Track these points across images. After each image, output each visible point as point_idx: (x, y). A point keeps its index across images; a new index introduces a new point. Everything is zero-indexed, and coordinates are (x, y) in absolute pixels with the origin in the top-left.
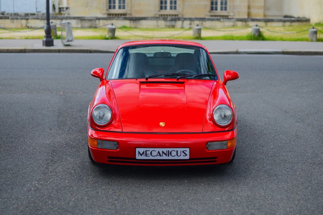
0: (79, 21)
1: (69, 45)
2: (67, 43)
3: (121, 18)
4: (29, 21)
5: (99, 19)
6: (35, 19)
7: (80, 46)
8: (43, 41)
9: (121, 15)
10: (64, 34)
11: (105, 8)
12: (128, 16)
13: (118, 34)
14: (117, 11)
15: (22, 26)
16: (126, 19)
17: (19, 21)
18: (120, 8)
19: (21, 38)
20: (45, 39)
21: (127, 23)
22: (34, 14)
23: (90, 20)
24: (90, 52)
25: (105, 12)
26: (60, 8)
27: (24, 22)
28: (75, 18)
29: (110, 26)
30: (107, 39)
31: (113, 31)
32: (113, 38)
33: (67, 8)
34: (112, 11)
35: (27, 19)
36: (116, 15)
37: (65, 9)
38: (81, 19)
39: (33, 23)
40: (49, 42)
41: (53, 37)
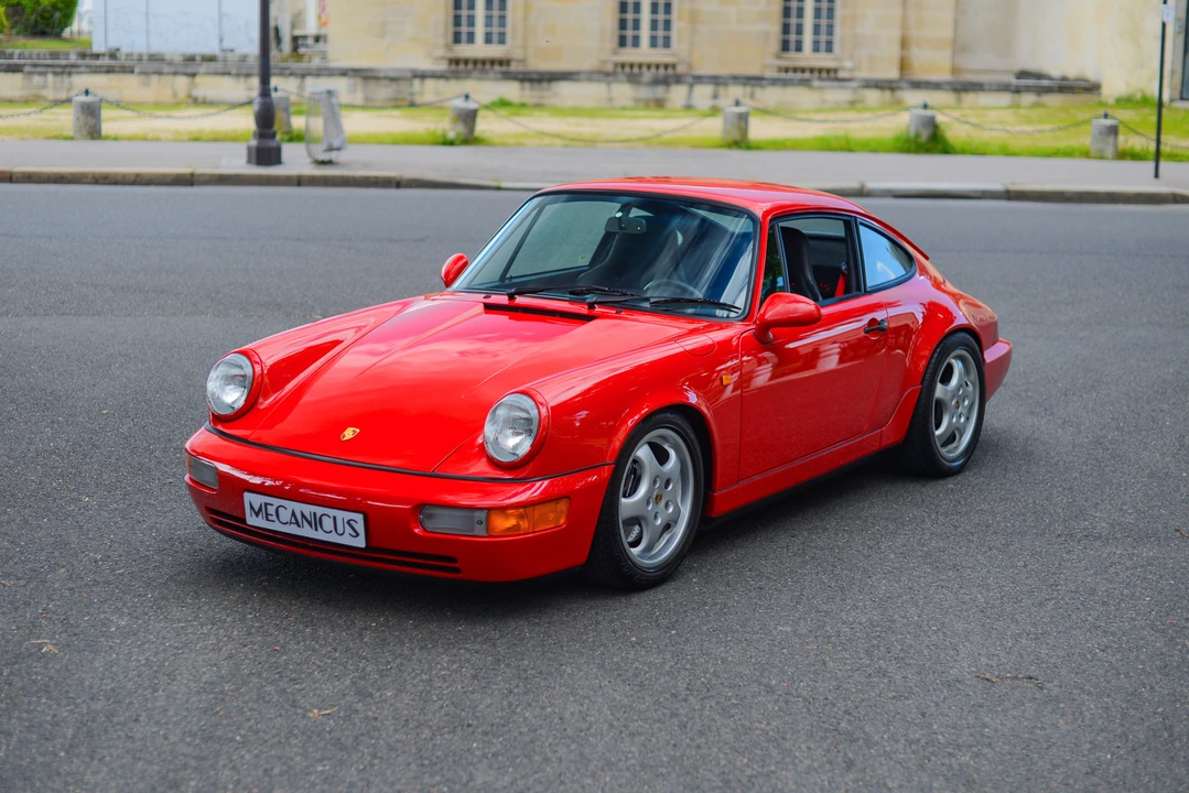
0: (359, 81)
1: (328, 163)
2: (325, 157)
3: (491, 75)
4: (199, 79)
5: (423, 76)
6: (216, 74)
7: (366, 165)
8: (249, 149)
9: (492, 62)
10: (317, 125)
11: (441, 41)
12: (514, 67)
13: (484, 126)
14: (479, 49)
15: (175, 95)
16: (508, 76)
17: (167, 79)
18: (488, 39)
19: (178, 138)
20: (254, 143)
21: (511, 90)
22: (211, 59)
23: (393, 80)
24: (398, 184)
25: (441, 52)
26: (295, 39)
27: (182, 82)
28: (344, 73)
29: (460, 103)
30: (451, 143)
31: (469, 118)
32: (469, 139)
33: (317, 39)
34: (465, 50)
35: (193, 75)
36: (475, 62)
37: (310, 41)
38: (365, 76)
39: (209, 86)
40: (266, 154)
41: (278, 137)
